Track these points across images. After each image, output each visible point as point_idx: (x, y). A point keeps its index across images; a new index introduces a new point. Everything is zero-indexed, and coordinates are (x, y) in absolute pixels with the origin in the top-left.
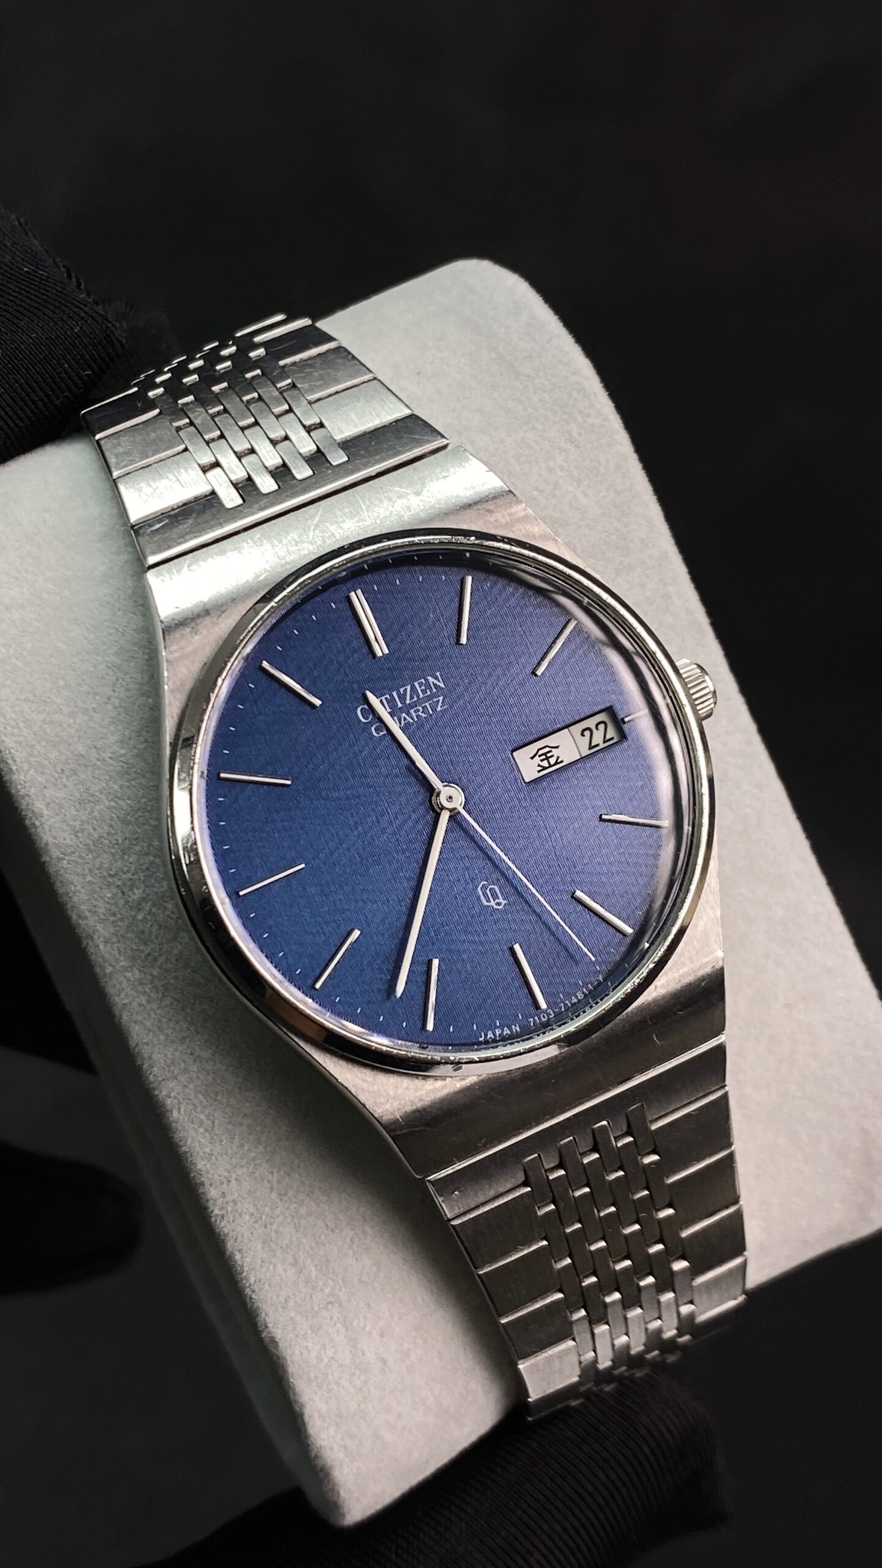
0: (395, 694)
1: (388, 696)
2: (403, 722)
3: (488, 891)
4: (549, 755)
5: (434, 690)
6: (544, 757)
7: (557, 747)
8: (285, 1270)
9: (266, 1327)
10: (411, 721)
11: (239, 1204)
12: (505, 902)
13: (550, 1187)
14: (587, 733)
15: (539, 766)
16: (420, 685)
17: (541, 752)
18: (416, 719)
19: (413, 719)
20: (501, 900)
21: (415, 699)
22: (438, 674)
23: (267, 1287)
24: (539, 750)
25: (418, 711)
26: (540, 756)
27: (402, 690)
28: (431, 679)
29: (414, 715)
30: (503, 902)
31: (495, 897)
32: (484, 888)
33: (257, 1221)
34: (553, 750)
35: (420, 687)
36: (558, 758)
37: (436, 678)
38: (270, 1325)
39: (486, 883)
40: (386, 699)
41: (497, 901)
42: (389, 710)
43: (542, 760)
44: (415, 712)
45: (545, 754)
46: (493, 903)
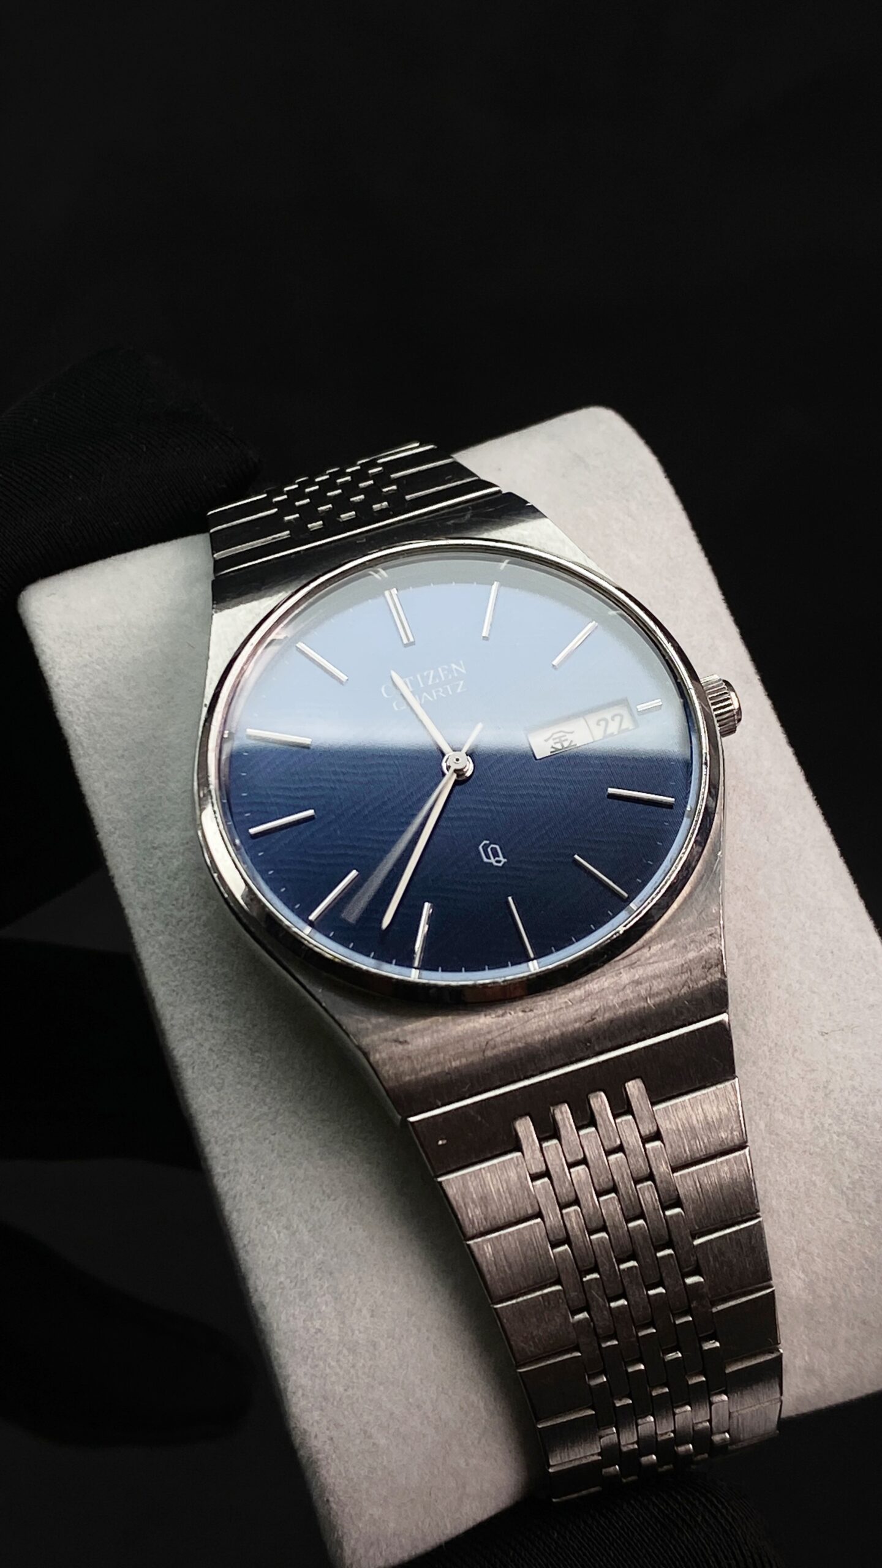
0: (419, 677)
1: (412, 678)
2: (423, 700)
3: (489, 850)
4: (563, 739)
6: (557, 740)
7: (572, 733)
10: (431, 699)
12: (506, 860)
13: (544, 1156)
14: (603, 723)
15: (552, 747)
16: (443, 670)
17: (555, 736)
18: (435, 698)
19: (433, 697)
20: (501, 858)
21: (438, 681)
22: (461, 662)
24: (553, 734)
25: (439, 691)
26: (554, 739)
27: (425, 674)
28: (454, 666)
29: (434, 694)
30: (504, 860)
31: (496, 855)
32: (485, 848)
34: (567, 735)
35: (443, 671)
36: (571, 741)
37: (458, 665)
39: (488, 842)
40: (410, 680)
41: (497, 859)
42: (411, 689)
43: (555, 743)
44: (436, 692)
45: (560, 737)
46: (493, 861)
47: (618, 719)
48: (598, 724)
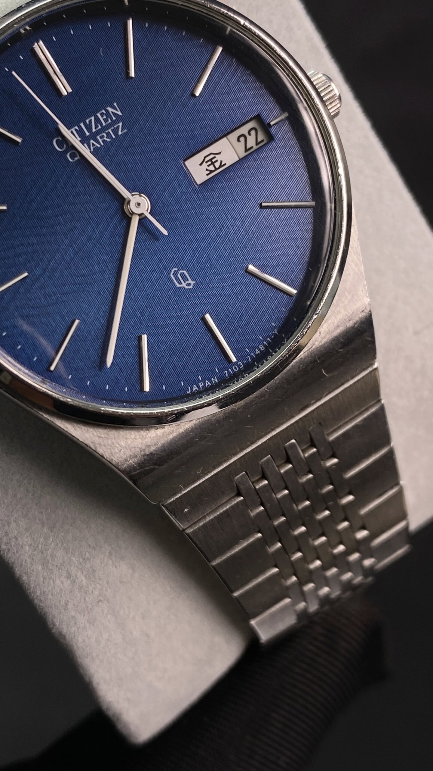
0: (82, 125)
1: (76, 128)
2: (92, 148)
3: (179, 276)
4: (214, 160)
5: (114, 118)
6: (210, 163)
7: (219, 153)
8: (63, 583)
9: (54, 625)
10: (99, 146)
11: (20, 539)
12: (194, 282)
13: (258, 494)
14: (242, 139)
15: (207, 170)
16: (102, 115)
17: (207, 159)
18: (102, 144)
19: (99, 143)
20: (190, 281)
21: (100, 127)
22: (115, 104)
23: (50, 596)
24: (205, 157)
25: (103, 136)
26: (207, 162)
27: (87, 121)
28: (110, 110)
29: (100, 141)
30: (193, 283)
31: (185, 279)
32: (175, 274)
33: (35, 549)
34: (216, 156)
35: (102, 116)
36: (221, 162)
37: (114, 108)
38: (57, 624)
39: (176, 269)
40: (76, 130)
41: (187, 282)
42: (79, 139)
43: (209, 166)
44: (101, 138)
45: (211, 160)
46: (184, 285)
47: (253, 132)
48: (239, 140)
